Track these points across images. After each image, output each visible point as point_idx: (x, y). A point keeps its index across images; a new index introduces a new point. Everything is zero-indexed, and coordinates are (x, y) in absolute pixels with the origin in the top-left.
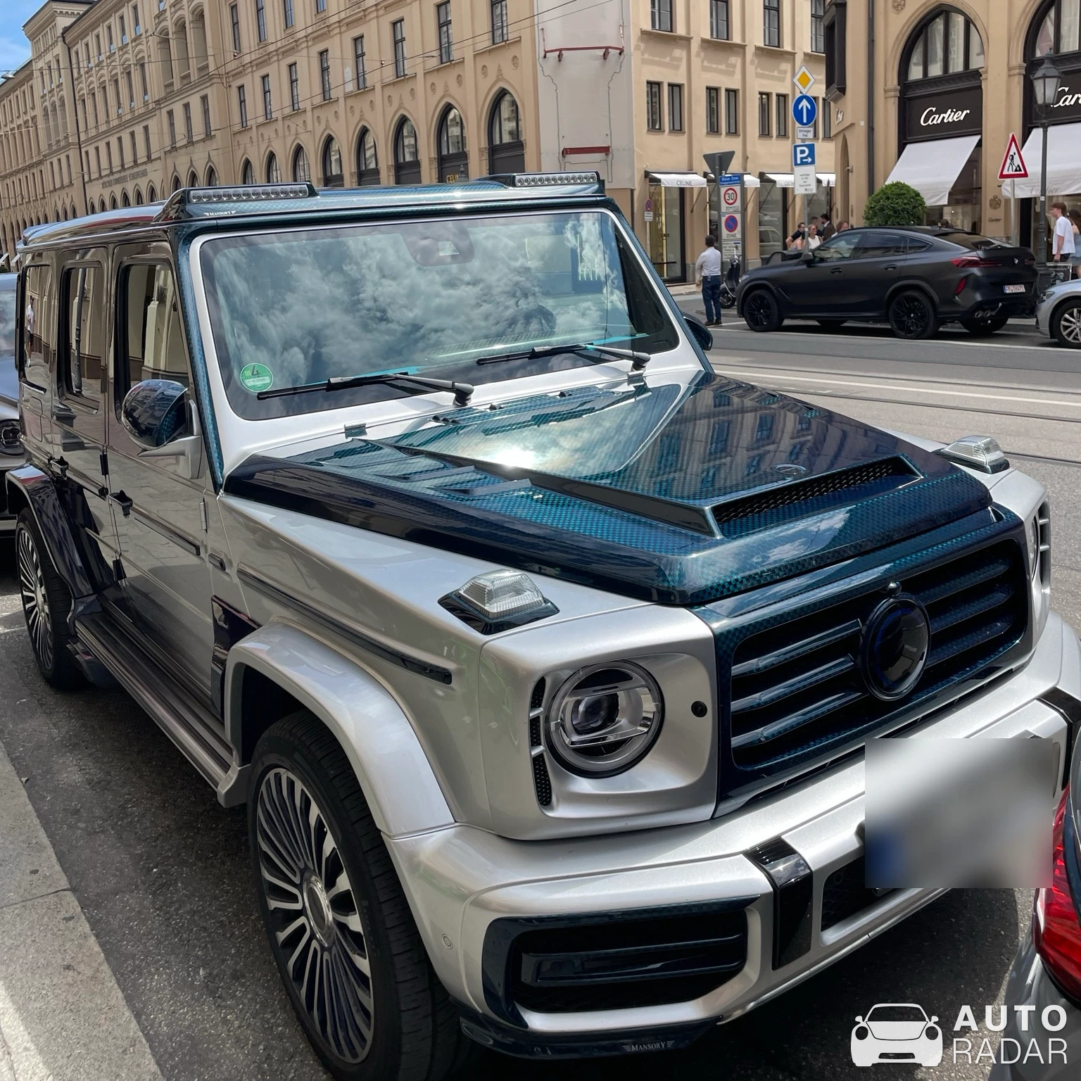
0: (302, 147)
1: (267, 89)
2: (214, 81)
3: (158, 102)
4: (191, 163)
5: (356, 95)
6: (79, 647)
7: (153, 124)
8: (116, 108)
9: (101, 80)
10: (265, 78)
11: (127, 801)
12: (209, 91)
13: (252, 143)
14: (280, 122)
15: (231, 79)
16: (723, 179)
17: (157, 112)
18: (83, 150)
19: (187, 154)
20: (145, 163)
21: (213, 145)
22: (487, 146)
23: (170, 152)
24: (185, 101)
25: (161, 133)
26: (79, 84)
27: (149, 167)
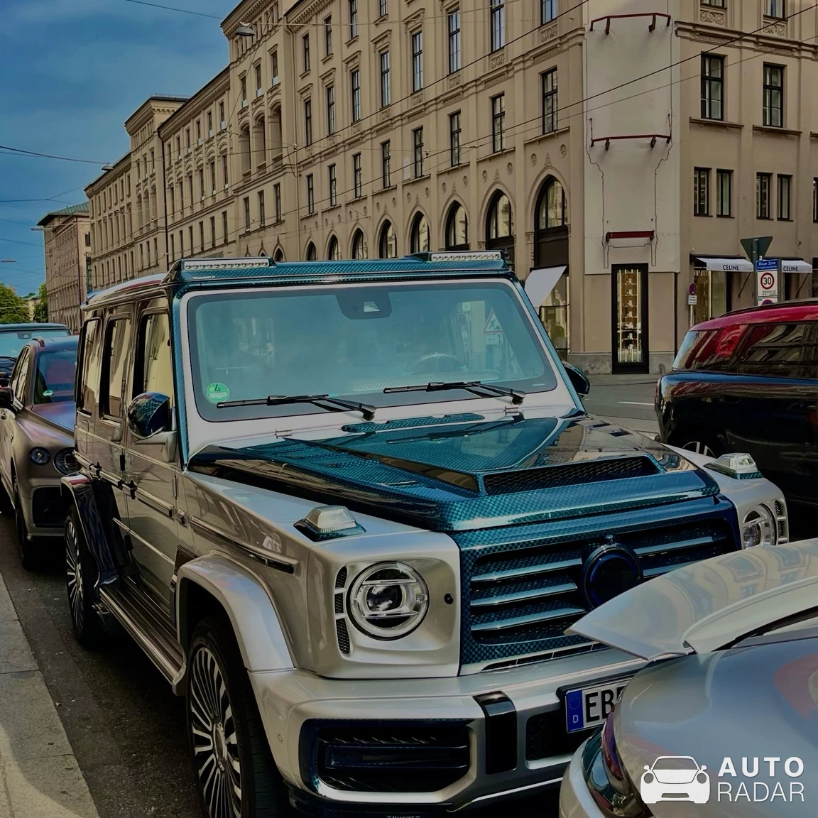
0: (362, 232)
1: (333, 178)
2: (287, 170)
3: (236, 191)
4: (262, 246)
5: (413, 183)
6: (99, 606)
7: (230, 210)
8: (200, 195)
9: (189, 171)
10: (331, 167)
11: (123, 716)
12: (281, 180)
13: (317, 227)
14: (343, 208)
15: (302, 169)
16: (760, 264)
17: (235, 199)
18: (169, 234)
19: (260, 237)
20: (222, 246)
21: (281, 229)
22: (534, 231)
23: (244, 235)
24: (259, 189)
25: (237, 218)
26: (169, 174)
27: (225, 249)
